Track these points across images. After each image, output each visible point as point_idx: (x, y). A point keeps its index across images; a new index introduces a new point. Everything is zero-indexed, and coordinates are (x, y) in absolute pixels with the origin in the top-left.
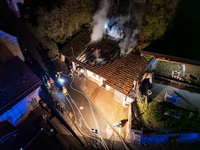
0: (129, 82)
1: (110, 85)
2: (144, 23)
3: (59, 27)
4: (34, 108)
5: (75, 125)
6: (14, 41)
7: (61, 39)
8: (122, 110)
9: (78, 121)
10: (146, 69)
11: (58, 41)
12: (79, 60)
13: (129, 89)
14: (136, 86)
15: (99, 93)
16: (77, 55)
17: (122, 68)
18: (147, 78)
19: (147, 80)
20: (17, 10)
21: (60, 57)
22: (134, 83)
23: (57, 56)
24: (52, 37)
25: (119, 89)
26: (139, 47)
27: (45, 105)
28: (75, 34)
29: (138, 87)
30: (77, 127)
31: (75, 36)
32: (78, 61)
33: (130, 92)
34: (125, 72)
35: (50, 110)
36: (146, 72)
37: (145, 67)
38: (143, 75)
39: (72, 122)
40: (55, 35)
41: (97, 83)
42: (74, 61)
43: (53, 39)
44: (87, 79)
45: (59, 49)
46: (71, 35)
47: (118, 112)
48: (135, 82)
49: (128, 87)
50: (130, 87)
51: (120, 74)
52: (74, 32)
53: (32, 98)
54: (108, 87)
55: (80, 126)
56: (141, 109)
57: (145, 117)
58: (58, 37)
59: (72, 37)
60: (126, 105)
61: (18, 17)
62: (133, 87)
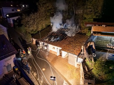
0: (78, 48)
4: (8, 72)
5: (38, 81)
6: (5, 30)
8: (75, 70)
9: (40, 79)
15: (57, 60)
17: (72, 41)
18: (91, 45)
19: (91, 47)
20: (12, 23)
25: (72, 52)
27: (17, 69)
28: (43, 30)
30: (39, 83)
34: (75, 43)
35: (19, 73)
38: (88, 43)
39: (35, 79)
42: (41, 41)
44: (49, 52)
47: (72, 71)
50: (79, 51)
51: (71, 44)
53: (8, 64)
54: (64, 54)
55: (42, 82)
56: (90, 66)
57: (94, 72)
59: (41, 31)
60: (78, 65)
61: (12, 26)
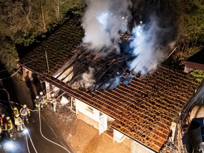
0: (162, 126)
1: (123, 131)
2: (189, 8)
3: (22, 14)
7: (26, 38)
10: (196, 99)
11: (20, 40)
12: (60, 79)
13: (161, 141)
14: (176, 133)
15: (99, 148)
16: (56, 70)
17: (146, 96)
18: (198, 116)
21: (21, 73)
22: (173, 128)
23: (16, 70)
24: (8, 34)
25: (142, 138)
26: (181, 54)
28: (54, 29)
29: (180, 136)
31: (53, 32)
32: (58, 81)
33: (163, 146)
34: (153, 103)
36: (196, 104)
37: (194, 95)
38: (190, 110)
40: (14, 29)
41: (95, 127)
42: (50, 81)
43: (8, 38)
44: (74, 118)
45: (21, 56)
46: (45, 30)
48: (174, 124)
49: (161, 135)
50: (164, 136)
51: (143, 107)
52: (50, 25)
54: (118, 135)
58: (20, 33)
59: (48, 34)
62: (170, 135)
